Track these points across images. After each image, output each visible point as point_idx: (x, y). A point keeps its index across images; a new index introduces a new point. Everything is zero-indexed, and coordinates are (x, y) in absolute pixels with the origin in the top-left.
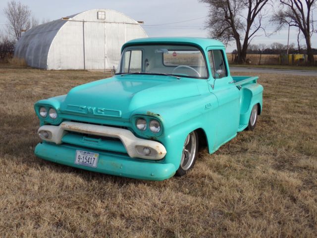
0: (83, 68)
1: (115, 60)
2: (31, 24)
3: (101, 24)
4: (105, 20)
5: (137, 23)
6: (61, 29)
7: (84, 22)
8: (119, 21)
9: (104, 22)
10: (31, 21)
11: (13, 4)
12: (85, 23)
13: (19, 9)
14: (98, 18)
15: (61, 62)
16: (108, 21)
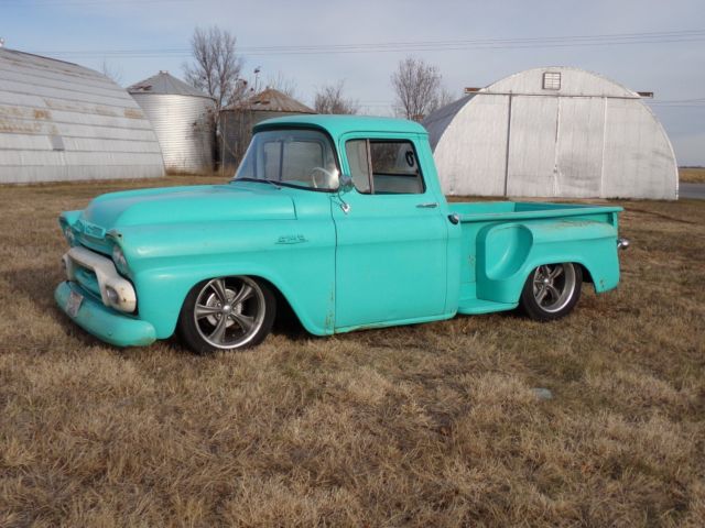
0: (502, 194)
1: (577, 178)
2: (440, 103)
3: (550, 99)
4: (561, 92)
5: (638, 96)
6: (461, 111)
7: (511, 95)
8: (592, 93)
9: (558, 96)
10: (440, 96)
11: (410, 64)
12: (514, 99)
13: (419, 75)
14: (543, 88)
15: (455, 180)
16: (568, 93)
